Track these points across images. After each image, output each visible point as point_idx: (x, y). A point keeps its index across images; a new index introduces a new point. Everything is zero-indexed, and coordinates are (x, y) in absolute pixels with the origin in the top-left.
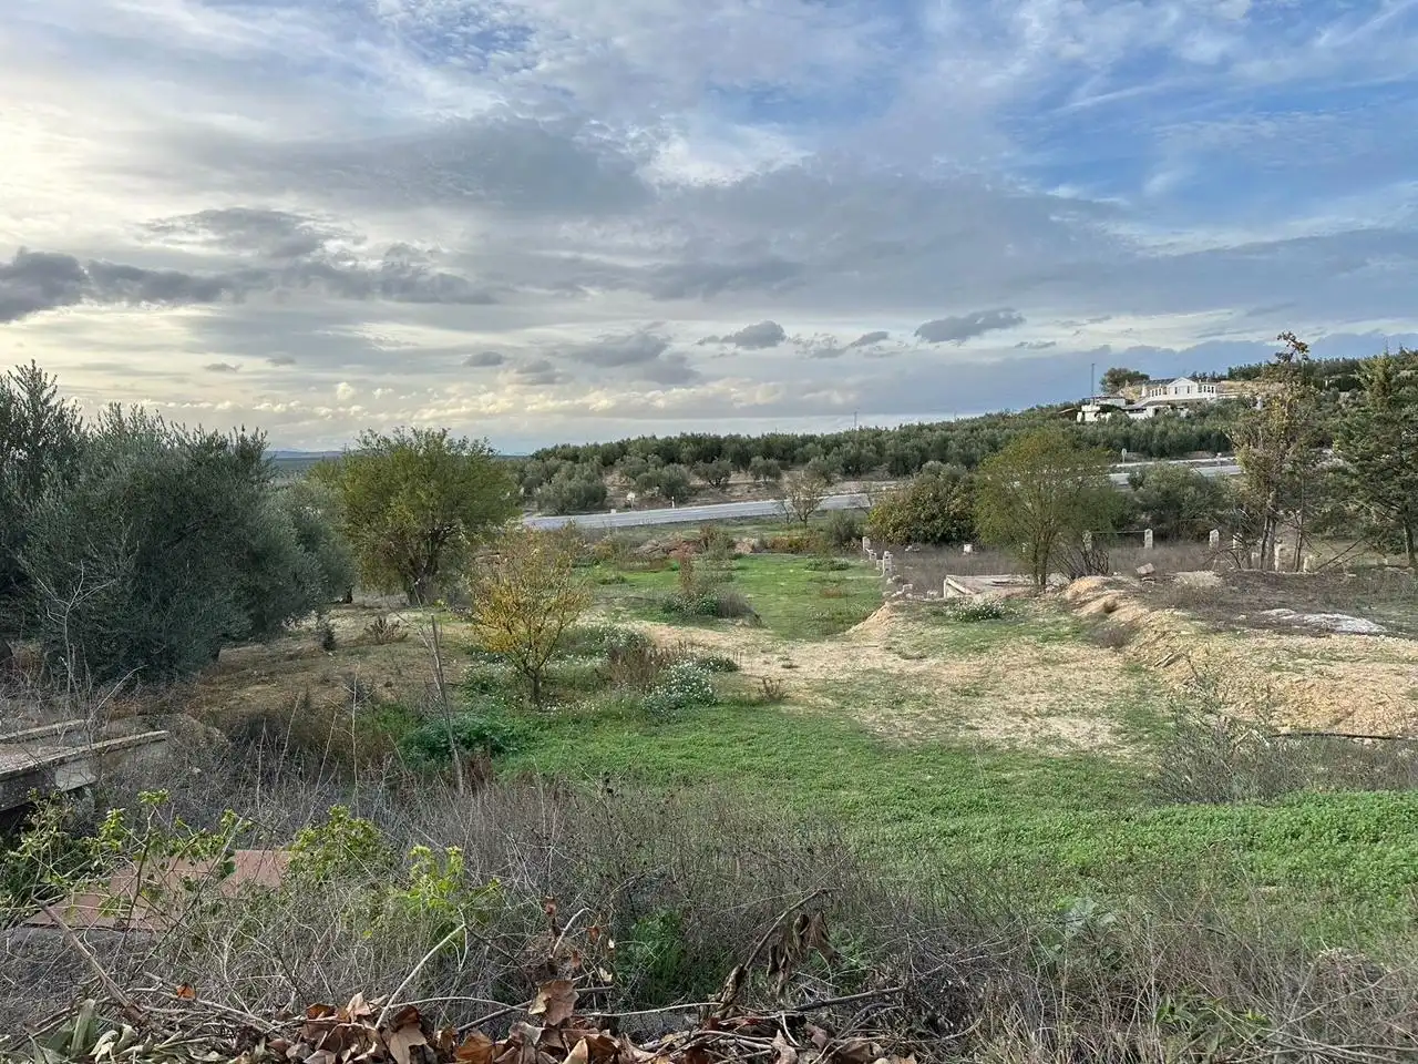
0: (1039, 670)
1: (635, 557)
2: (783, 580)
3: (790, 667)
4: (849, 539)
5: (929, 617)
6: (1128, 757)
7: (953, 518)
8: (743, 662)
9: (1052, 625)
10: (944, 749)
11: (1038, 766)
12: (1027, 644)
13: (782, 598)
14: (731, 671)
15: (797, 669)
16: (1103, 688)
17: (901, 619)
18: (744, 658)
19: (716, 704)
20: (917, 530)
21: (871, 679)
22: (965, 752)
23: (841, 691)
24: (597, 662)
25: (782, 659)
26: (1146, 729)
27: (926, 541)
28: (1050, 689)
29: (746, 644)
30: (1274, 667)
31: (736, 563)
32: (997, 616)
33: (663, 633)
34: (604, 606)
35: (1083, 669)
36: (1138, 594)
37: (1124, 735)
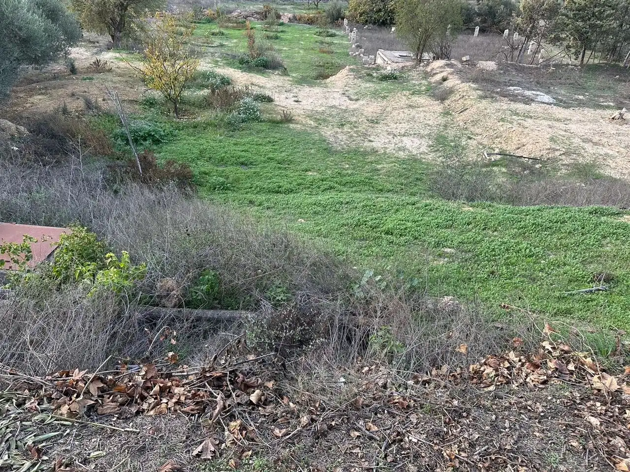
0: (406, 111)
1: (229, 20)
2: (302, 41)
3: (297, 101)
4: (337, 20)
5: (365, 76)
6: (431, 159)
7: (389, 12)
8: (275, 97)
9: (418, 85)
10: (356, 152)
11: (392, 162)
12: (405, 95)
13: (301, 52)
14: (269, 102)
15: (300, 103)
16: (430, 123)
17: (353, 76)
18: (277, 95)
19: (261, 121)
20: (371, 17)
21: (332, 111)
22: (365, 154)
23: (318, 117)
24: (206, 92)
25: (294, 97)
26: (441, 145)
27: (374, 23)
28: (408, 121)
29: (278, 86)
30: (502, 120)
31: (281, 28)
32: (395, 78)
33: (239, 76)
34: (211, 57)
35: (425, 111)
36: (459, 72)
37: (432, 148)
